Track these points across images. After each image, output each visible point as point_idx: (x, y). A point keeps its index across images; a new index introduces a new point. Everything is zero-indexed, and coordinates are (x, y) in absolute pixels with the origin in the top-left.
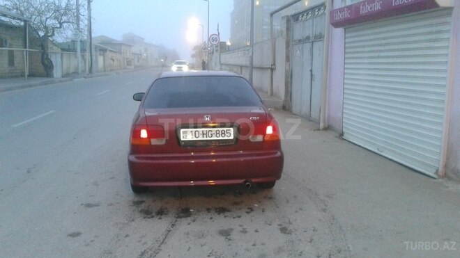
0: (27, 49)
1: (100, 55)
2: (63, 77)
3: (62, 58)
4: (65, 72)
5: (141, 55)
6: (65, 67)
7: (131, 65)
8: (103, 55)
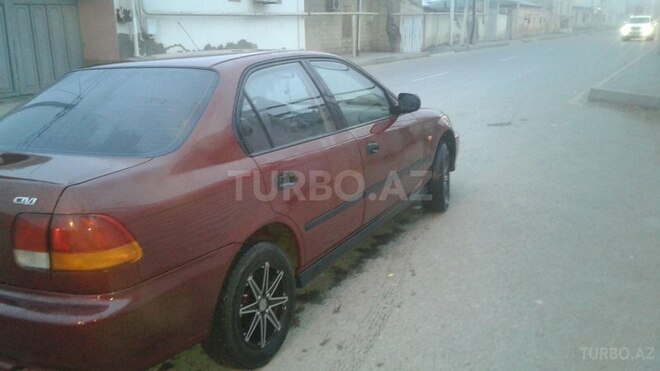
0: (360, 13)
1: (501, 13)
2: (423, 50)
3: (424, 22)
4: (428, 44)
5: (591, 9)
6: (429, 34)
7: (567, 27)
8: (509, 13)
